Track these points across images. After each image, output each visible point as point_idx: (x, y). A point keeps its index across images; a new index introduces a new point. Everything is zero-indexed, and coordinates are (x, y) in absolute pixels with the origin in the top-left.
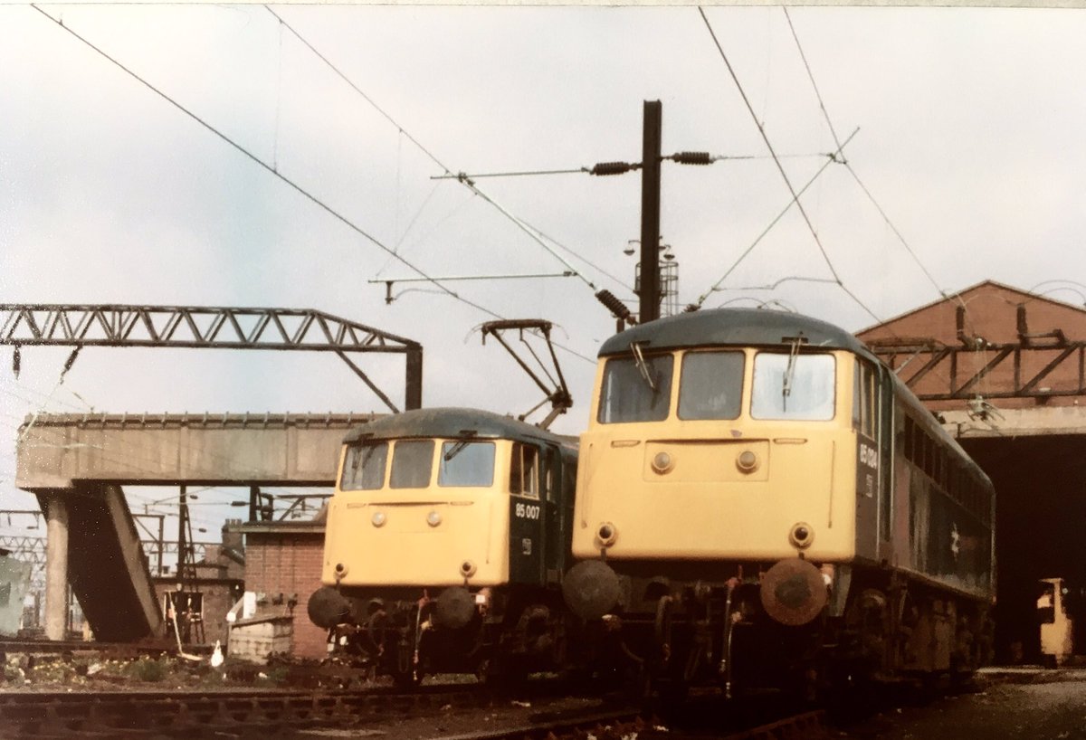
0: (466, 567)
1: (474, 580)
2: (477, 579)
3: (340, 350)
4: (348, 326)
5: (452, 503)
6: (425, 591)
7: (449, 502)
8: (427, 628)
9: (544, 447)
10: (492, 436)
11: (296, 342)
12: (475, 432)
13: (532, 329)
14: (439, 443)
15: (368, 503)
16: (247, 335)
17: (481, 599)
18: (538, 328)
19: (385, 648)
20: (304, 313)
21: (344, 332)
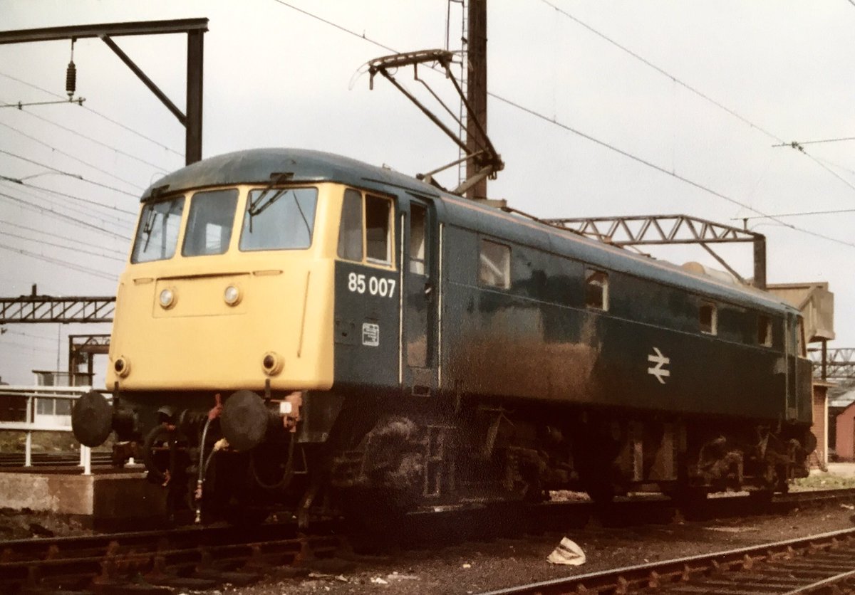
0: (268, 363)
1: (280, 381)
2: (284, 379)
3: (703, 242)
4: (708, 225)
5: (254, 273)
6: (218, 397)
7: (251, 271)
8: (221, 449)
9: (404, 198)
10: (317, 179)
11: (670, 239)
12: (291, 174)
13: (430, 63)
14: (244, 191)
15: (155, 277)
16: (635, 235)
17: (286, 407)
18: (437, 61)
19: (171, 476)
20: (675, 217)
21: (706, 229)
